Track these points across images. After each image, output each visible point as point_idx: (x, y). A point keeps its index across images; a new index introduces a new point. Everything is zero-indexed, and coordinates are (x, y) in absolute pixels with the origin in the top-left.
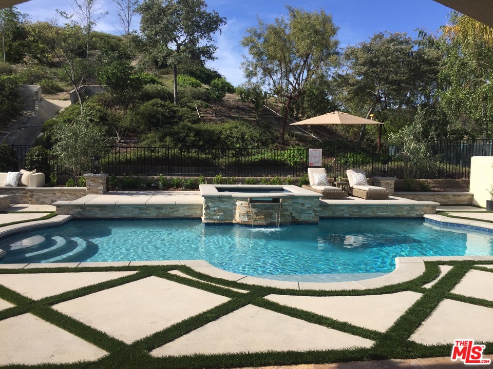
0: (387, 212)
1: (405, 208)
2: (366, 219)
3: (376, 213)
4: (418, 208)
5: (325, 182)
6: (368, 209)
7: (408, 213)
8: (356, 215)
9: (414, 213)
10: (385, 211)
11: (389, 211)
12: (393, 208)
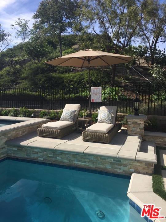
0: (85, 162)
1: (108, 160)
2: (62, 167)
3: (73, 161)
4: (126, 162)
5: (68, 118)
6: (63, 156)
7: (112, 167)
8: (50, 160)
9: (120, 169)
10: (83, 160)
11: (88, 160)
12: (92, 158)
